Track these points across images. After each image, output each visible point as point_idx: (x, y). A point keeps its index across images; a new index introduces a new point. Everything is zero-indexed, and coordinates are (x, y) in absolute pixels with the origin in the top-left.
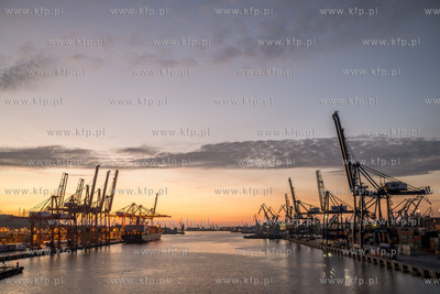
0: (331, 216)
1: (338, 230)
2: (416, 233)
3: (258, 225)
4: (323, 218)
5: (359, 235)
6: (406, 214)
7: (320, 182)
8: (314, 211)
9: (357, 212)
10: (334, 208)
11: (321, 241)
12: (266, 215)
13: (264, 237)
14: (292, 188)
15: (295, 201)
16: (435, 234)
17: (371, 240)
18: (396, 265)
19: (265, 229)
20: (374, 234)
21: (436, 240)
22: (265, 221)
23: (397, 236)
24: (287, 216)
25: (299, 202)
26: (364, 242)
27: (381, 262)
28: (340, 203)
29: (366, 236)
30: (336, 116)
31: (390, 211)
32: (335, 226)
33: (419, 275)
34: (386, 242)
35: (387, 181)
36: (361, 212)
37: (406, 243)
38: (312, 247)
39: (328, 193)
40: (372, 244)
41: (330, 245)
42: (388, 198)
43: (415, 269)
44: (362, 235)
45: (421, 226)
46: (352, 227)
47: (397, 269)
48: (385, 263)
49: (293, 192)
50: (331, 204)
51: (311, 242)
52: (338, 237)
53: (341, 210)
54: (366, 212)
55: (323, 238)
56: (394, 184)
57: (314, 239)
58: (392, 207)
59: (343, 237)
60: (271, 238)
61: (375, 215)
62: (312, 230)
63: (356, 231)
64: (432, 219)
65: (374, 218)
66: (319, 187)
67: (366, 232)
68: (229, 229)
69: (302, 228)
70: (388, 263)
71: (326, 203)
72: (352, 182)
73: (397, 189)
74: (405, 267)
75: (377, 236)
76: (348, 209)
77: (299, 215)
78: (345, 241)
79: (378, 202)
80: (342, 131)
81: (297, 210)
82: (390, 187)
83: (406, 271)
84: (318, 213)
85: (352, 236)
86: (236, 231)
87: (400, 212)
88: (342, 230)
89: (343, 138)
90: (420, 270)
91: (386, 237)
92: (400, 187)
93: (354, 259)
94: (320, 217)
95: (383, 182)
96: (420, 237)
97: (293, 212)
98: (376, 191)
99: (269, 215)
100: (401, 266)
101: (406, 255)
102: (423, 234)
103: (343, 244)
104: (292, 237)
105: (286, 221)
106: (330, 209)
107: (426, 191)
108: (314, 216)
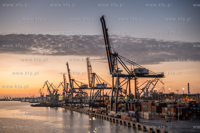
0: (96, 91)
1: (100, 101)
2: (153, 104)
3: (42, 96)
4: (90, 92)
5: (114, 105)
6: (147, 91)
7: (89, 66)
8: (85, 87)
9: (114, 89)
10: (98, 85)
11: (88, 108)
12: (49, 89)
13: (47, 106)
14: (69, 70)
15: (70, 80)
16: (165, 105)
17: (123, 108)
18: (139, 126)
19: (47, 100)
20: (125, 105)
21: (166, 109)
22: (48, 94)
23: (140, 106)
24: (64, 90)
25: (73, 80)
26: (118, 110)
27: (129, 124)
28: (102, 82)
29: (119, 106)
30: (103, 19)
31: (136, 88)
32: (98, 98)
34: (133, 110)
35: (136, 67)
36: (116, 89)
37: (146, 111)
38: (81, 113)
39: (94, 74)
40: (123, 111)
41: (94, 112)
42: (135, 79)
43: (151, 129)
44: (117, 104)
45: (157, 100)
46: (110, 98)
47: (140, 129)
48: (132, 125)
50: (96, 82)
51: (81, 110)
52: (101, 106)
53: (103, 86)
54: (120, 89)
55: (90, 107)
56: (140, 70)
57: (83, 107)
58: (138, 86)
59: (104, 106)
60: (52, 106)
61: (126, 91)
63: (113, 102)
64: (164, 95)
65: (125, 93)
66: (88, 70)
68: (20, 99)
70: (134, 125)
71: (93, 81)
72: (112, 67)
73: (142, 73)
75: (127, 106)
76: (108, 86)
77: (73, 90)
78: (105, 109)
79: (129, 82)
80: (106, 30)
81: (71, 85)
82: (138, 72)
83: (145, 130)
84: (87, 88)
85: (109, 105)
87: (143, 89)
88: (103, 101)
89: (107, 36)
91: (133, 107)
92: (144, 72)
93: (111, 121)
94: (88, 91)
95: (133, 68)
96: (155, 107)
97: (69, 87)
98: (128, 74)
99: (51, 89)
100: (142, 127)
101: (146, 119)
102: (158, 105)
103: (103, 111)
104: (67, 106)
105: (64, 94)
106: (95, 86)
107: (161, 76)
108: (83, 91)
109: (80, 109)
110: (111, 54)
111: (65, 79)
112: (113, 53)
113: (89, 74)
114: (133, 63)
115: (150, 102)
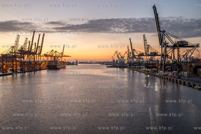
0: (150, 57)
1: (153, 64)
2: (191, 66)
3: (114, 61)
4: (146, 58)
5: (163, 67)
6: (187, 57)
7: (145, 40)
8: (142, 55)
9: (163, 55)
10: (151, 53)
11: (144, 69)
12: (118, 56)
13: (117, 67)
14: (131, 43)
15: (132, 50)
17: (169, 69)
18: (180, 81)
19: (117, 63)
20: (170, 67)
22: (117, 59)
23: (181, 67)
24: (128, 56)
25: (134, 50)
26: (165, 70)
27: (173, 80)
28: (154, 51)
29: (166, 67)
30: (154, 8)
31: (179, 55)
32: (151, 62)
33: (191, 86)
34: (176, 70)
35: (178, 40)
36: (165, 56)
37: (186, 71)
38: (140, 72)
39: (149, 46)
40: (169, 71)
41: (148, 71)
42: (178, 49)
43: (189, 84)
45: (194, 63)
46: (160, 63)
47: (181, 83)
48: (175, 80)
49: (131, 45)
50: (150, 51)
52: (153, 67)
53: (155, 54)
54: (167, 56)
55: (146, 68)
56: (182, 42)
57: (141, 68)
58: (180, 53)
59: (155, 67)
60: (120, 67)
61: (171, 57)
62: (140, 64)
63: (162, 64)
64: (199, 60)
65: (171, 58)
66: (145, 43)
67: (167, 65)
68: (99, 63)
69: (135, 63)
70: (176, 80)
71: (148, 51)
72: (161, 40)
73: (183, 45)
74: (184, 82)
75: (172, 67)
76: (158, 54)
77: (134, 56)
78: (156, 69)
79: (173, 51)
80: (157, 15)
81: (133, 54)
82: (180, 44)
83: (185, 84)
84: (144, 55)
85: (159, 67)
86: (103, 64)
87: (184, 56)
88: (155, 64)
89: (158, 18)
90: (192, 84)
91: (176, 68)
92: (184, 44)
93: (160, 78)
94: (144, 58)
95: (176, 41)
96: (192, 68)
97: (131, 55)
98: (172, 45)
99: (119, 56)
100: (182, 82)
101: (185, 77)
102: (194, 67)
103: (155, 71)
104: (130, 67)
105: (128, 59)
106: (149, 54)
107: (198, 46)
108: (141, 57)
109: (139, 70)
110: (160, 31)
111: (128, 49)
112: (162, 30)
113: (145, 45)
114: (176, 37)
115: (189, 65)
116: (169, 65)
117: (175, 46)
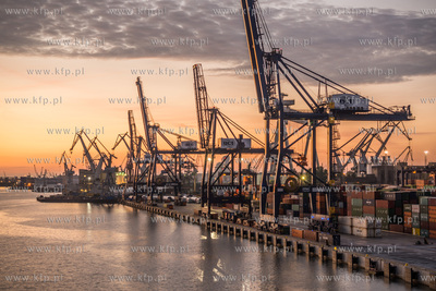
0: (219, 158)
1: (232, 186)
2: (379, 196)
3: (69, 173)
4: (202, 164)
5: (271, 198)
6: (363, 158)
7: (200, 89)
8: (187, 148)
9: (271, 151)
10: (225, 142)
11: (198, 207)
12: (87, 153)
13: (82, 200)
14: (143, 100)
15: (147, 127)
16: (413, 198)
17: (295, 207)
18: (340, 256)
19: (83, 183)
20: (300, 197)
21: (416, 208)
22: (85, 166)
23: (344, 199)
24: (131, 155)
25: (156, 128)
26: (281, 210)
27: (312, 249)
28: (237, 133)
29: (285, 200)
31: (333, 152)
32: (226, 179)
33: (380, 275)
34: (324, 212)
35: (331, 91)
36: (278, 151)
37: (361, 214)
39: (215, 111)
40: (296, 214)
41: (214, 217)
42: (331, 125)
43: (373, 264)
44: (279, 197)
45: (391, 183)
46: (260, 179)
47: (342, 265)
48: (319, 252)
49: (144, 109)
50: (220, 134)
51: (177, 211)
53: (240, 146)
54: (287, 152)
55: (203, 201)
56: (344, 98)
57: (183, 203)
58: (339, 143)
59: (242, 200)
60: (97, 201)
61: (304, 158)
62: (179, 185)
63: (267, 188)
64: (410, 170)
65: (302, 164)
66: (198, 100)
67: (287, 191)
69: (159, 182)
70: (325, 253)
71: (212, 132)
72: (264, 87)
73: (350, 110)
74: (355, 260)
75: (306, 199)
77: (155, 153)
78: (246, 209)
79: (313, 135)
81: (151, 142)
83: (356, 267)
84: (194, 151)
85: (257, 199)
86: (22, 186)
87: (352, 154)
88: (240, 186)
90: (383, 265)
91: (323, 204)
92: (357, 104)
93: (261, 243)
94: (198, 160)
95: (323, 93)
96: (385, 204)
97: (144, 147)
98: (310, 111)
100: (348, 260)
101: (359, 237)
102: (392, 197)
103: (241, 215)
104: (139, 199)
105: (129, 167)
106: (218, 144)
107: (404, 115)
108: (185, 158)
109: (175, 210)
110: (261, 53)
111: (132, 125)
112: (267, 50)
113: (199, 110)
114: (323, 80)
115: (370, 189)
116: (298, 189)
117: (317, 116)
